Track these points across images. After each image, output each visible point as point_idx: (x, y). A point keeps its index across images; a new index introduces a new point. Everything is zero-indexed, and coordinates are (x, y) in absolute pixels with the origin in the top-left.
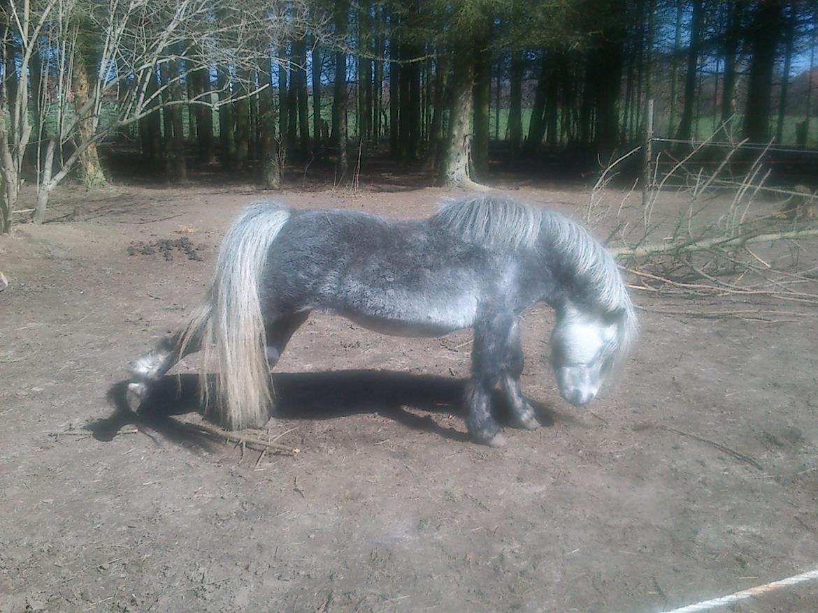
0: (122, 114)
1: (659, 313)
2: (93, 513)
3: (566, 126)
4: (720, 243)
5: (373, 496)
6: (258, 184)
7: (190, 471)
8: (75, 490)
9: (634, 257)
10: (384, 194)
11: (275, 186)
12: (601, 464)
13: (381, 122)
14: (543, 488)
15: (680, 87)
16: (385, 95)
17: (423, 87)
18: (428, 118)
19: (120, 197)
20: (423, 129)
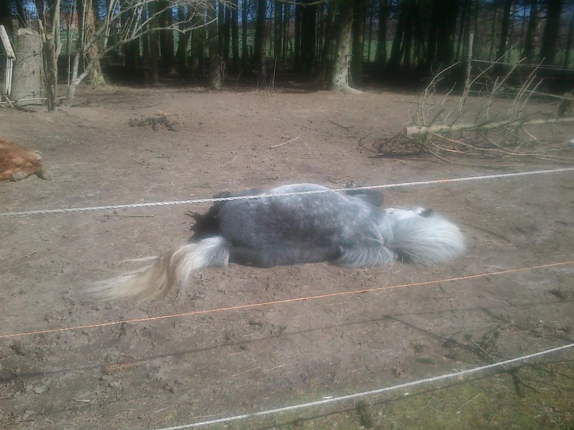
0: (123, 36)
1: (464, 165)
3: (417, 53)
4: (506, 124)
6: (206, 86)
8: (124, 240)
9: (450, 131)
10: (291, 95)
11: (218, 87)
13: (287, 47)
15: (498, 27)
16: (291, 29)
17: (318, 23)
18: (321, 45)
19: (115, 93)
20: (317, 52)
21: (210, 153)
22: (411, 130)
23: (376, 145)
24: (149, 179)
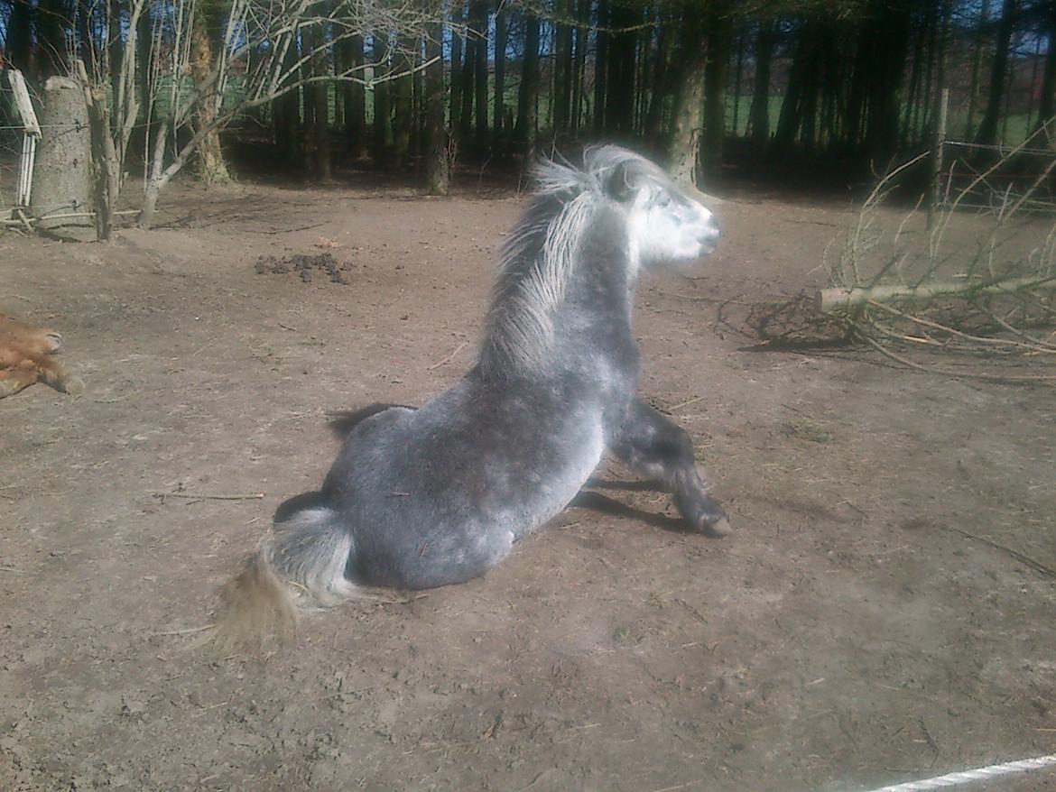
0: (252, 91)
1: (943, 374)
4: (1031, 285)
5: (556, 594)
6: (419, 188)
8: (184, 566)
9: (914, 298)
11: (442, 190)
12: (857, 570)
13: (581, 109)
14: (780, 597)
15: (984, 73)
16: (589, 74)
17: (639, 64)
18: (644, 105)
19: (246, 198)
20: (636, 119)
21: (410, 335)
22: (830, 296)
23: (753, 320)
24: (273, 399)
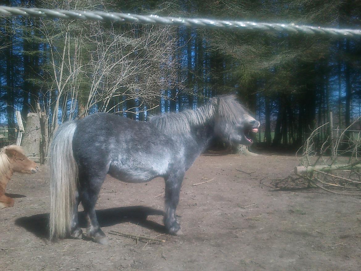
1: (346, 195)
2: (60, 262)
3: (291, 136)
5: (202, 261)
7: (110, 248)
8: (53, 253)
10: (209, 157)
12: (324, 251)
14: (294, 260)
21: (148, 189)
22: (300, 168)
23: (273, 183)
